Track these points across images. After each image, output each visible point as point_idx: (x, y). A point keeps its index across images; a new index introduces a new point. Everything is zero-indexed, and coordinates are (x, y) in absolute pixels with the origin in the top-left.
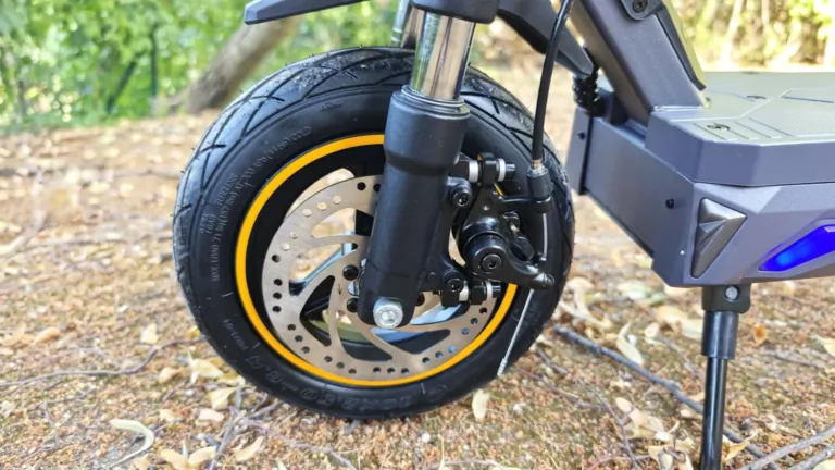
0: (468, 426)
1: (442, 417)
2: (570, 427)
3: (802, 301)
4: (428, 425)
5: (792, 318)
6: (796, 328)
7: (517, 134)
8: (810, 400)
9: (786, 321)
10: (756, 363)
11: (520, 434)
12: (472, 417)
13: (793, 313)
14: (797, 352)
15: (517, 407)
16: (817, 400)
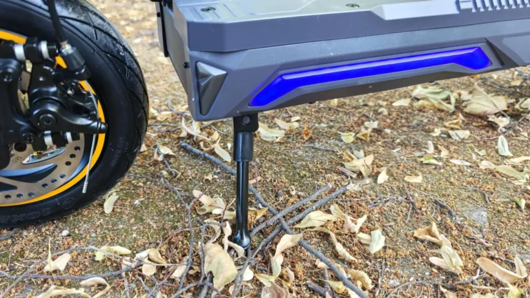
0: (99, 219)
1: (83, 216)
2: (168, 211)
3: (340, 109)
4: (71, 223)
5: (332, 121)
6: (331, 127)
7: (66, 20)
8: (322, 173)
9: (328, 123)
10: (300, 153)
11: (132, 221)
12: (103, 213)
13: (333, 118)
14: (327, 143)
15: (137, 202)
16: (326, 173)
